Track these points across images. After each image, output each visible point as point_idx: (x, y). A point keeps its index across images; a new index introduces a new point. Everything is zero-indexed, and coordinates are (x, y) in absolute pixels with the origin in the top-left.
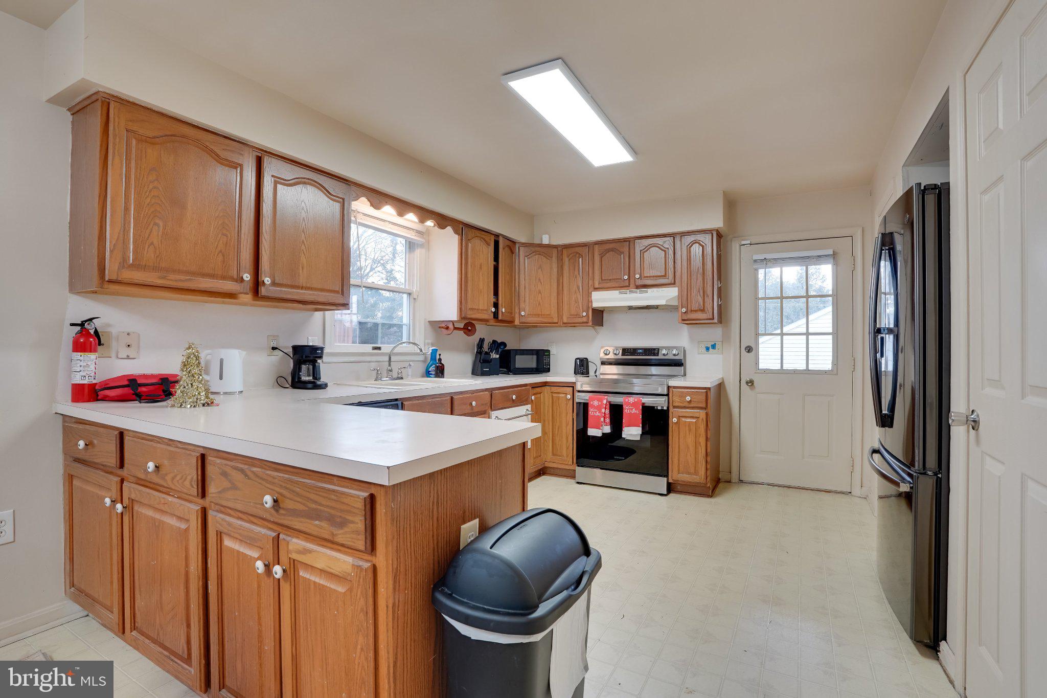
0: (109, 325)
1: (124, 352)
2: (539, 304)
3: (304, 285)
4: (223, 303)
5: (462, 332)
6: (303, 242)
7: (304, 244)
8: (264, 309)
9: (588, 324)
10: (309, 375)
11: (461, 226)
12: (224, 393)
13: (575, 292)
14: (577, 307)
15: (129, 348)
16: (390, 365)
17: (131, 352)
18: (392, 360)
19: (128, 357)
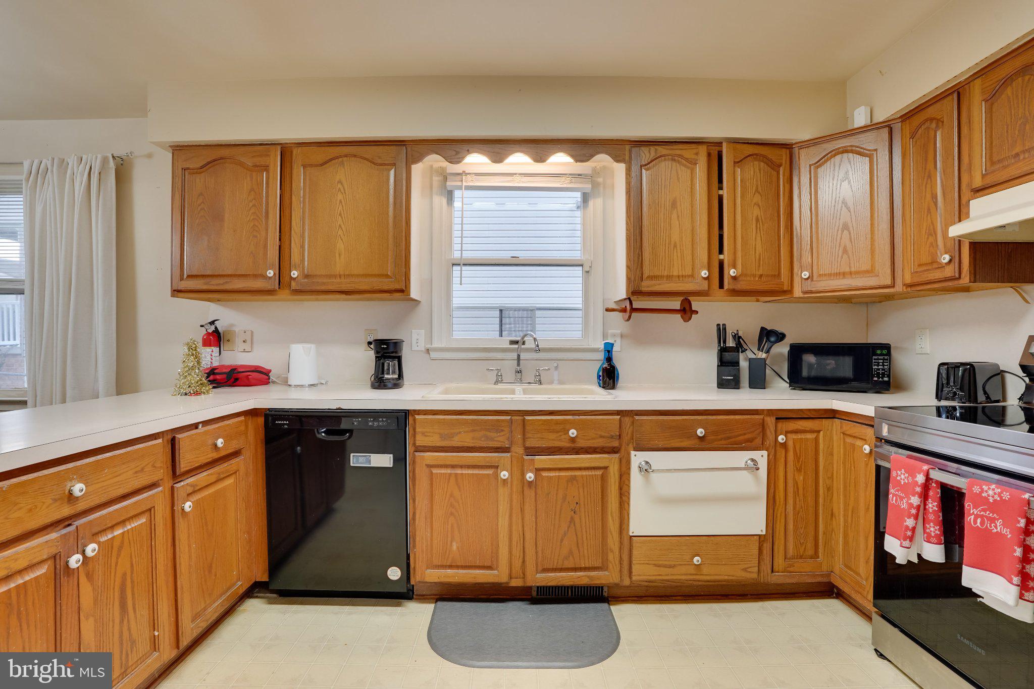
0: (232, 325)
1: (242, 346)
2: (845, 251)
3: (342, 273)
4: (317, 300)
5: (679, 316)
6: (340, 226)
7: (342, 229)
8: (361, 303)
9: (961, 282)
10: (394, 373)
11: (627, 147)
12: (309, 385)
13: (929, 210)
14: (931, 244)
15: (243, 343)
16: (518, 365)
17: (247, 347)
18: (521, 357)
19: (244, 351)
